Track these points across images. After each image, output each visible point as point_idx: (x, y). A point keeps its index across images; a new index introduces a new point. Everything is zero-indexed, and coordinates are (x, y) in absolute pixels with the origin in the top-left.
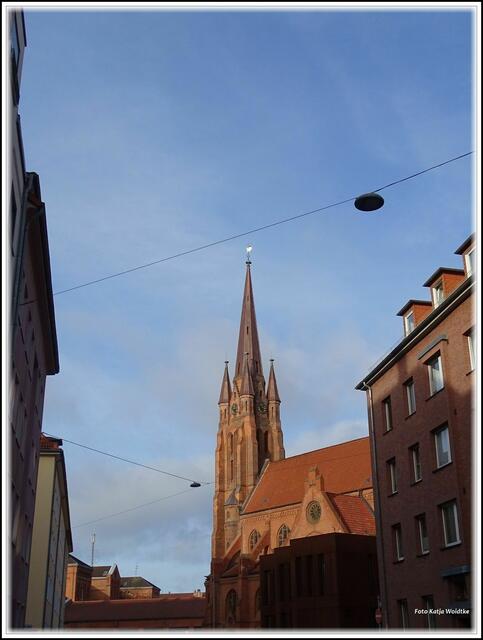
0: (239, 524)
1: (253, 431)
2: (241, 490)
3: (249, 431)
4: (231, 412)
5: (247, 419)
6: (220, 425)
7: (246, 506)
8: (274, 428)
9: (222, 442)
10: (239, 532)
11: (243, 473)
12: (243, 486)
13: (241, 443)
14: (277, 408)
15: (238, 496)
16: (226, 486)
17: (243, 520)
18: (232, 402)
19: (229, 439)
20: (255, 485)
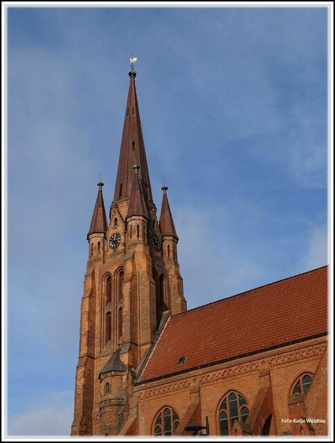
0: (133, 402)
1: (148, 266)
2: (130, 349)
3: (142, 264)
4: (109, 244)
5: (140, 248)
6: (90, 264)
7: (143, 371)
8: (172, 272)
9: (93, 286)
10: (133, 412)
11: (133, 324)
12: (134, 344)
13: (131, 280)
14: (175, 248)
15: (125, 359)
16: (97, 349)
17: (139, 393)
18: (110, 233)
19: (104, 283)
20: (153, 343)
